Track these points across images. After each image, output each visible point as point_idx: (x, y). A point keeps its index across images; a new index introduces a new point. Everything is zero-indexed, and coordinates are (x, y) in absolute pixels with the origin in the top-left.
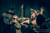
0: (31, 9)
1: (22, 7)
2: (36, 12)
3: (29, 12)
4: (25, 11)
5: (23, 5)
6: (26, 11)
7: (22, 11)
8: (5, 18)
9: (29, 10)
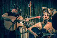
0: (43, 8)
1: (30, 5)
2: (50, 11)
3: (40, 11)
4: (34, 10)
5: (31, 2)
6: (36, 10)
7: (30, 11)
8: (6, 20)
9: (40, 8)
